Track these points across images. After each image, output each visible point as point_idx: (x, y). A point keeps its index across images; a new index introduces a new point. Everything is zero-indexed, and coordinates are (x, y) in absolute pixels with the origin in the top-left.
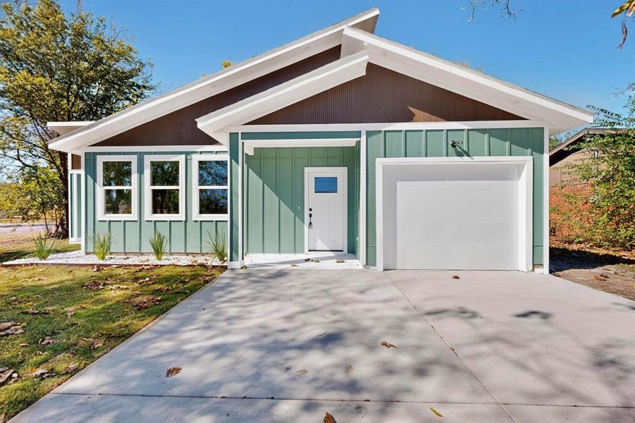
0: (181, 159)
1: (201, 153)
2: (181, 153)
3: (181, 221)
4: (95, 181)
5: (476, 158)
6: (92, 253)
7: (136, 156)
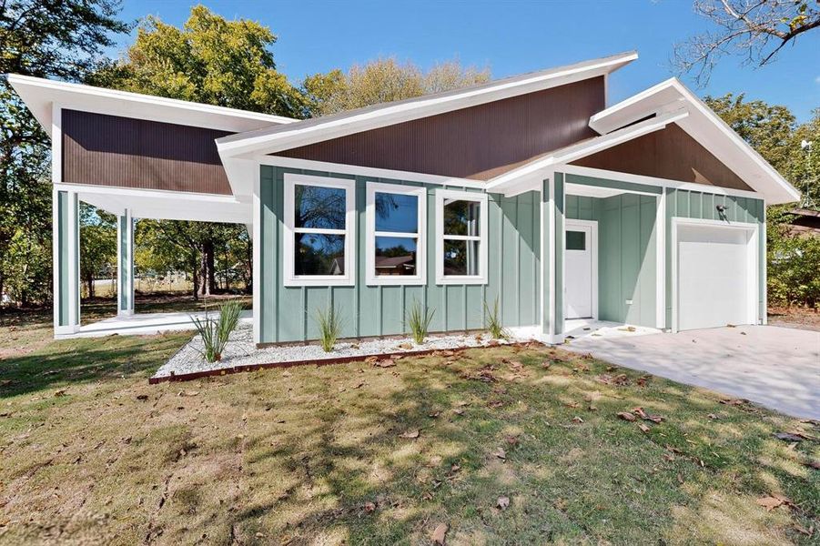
0: (421, 193)
1: (447, 187)
2: (422, 185)
3: (421, 286)
4: (280, 217)
5: (732, 223)
6: (272, 344)
7: (354, 181)
